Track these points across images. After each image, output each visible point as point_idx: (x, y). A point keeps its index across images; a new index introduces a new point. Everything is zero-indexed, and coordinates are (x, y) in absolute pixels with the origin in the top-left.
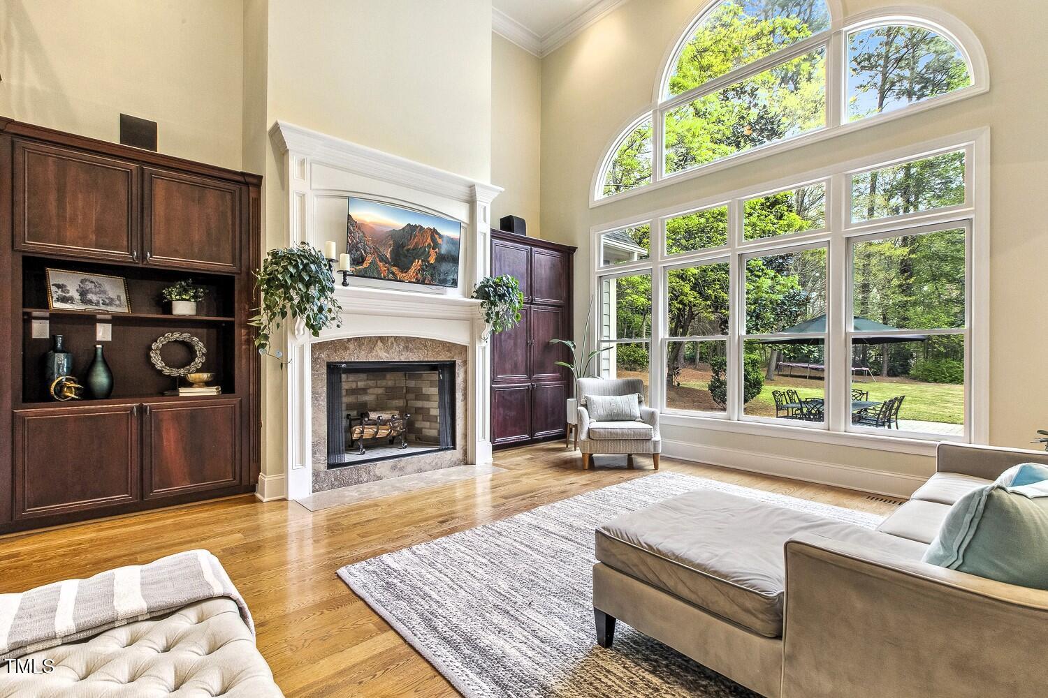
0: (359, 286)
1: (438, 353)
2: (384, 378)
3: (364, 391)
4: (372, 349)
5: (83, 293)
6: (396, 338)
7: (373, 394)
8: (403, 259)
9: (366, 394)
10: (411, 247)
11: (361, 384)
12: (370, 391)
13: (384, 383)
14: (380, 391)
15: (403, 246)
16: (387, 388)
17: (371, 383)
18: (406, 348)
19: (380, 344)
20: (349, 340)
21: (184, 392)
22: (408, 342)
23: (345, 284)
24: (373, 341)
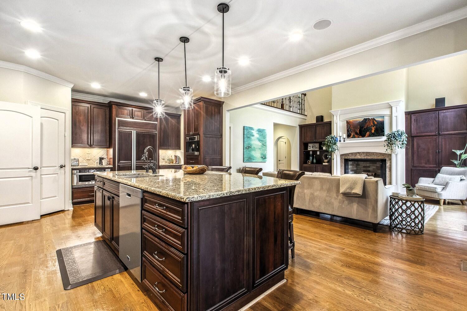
0: (348, 141)
1: (378, 156)
2: (376, 163)
3: (369, 167)
4: (355, 156)
5: (312, 147)
6: (363, 152)
7: (372, 168)
8: (363, 132)
9: (370, 168)
10: (365, 127)
11: (368, 165)
12: (371, 167)
13: (376, 165)
14: (374, 167)
15: (363, 127)
16: (377, 167)
17: (371, 165)
18: (367, 155)
19: (358, 154)
20: (349, 153)
21: (324, 164)
22: (367, 153)
23: (344, 141)
24: (356, 154)
